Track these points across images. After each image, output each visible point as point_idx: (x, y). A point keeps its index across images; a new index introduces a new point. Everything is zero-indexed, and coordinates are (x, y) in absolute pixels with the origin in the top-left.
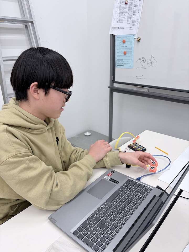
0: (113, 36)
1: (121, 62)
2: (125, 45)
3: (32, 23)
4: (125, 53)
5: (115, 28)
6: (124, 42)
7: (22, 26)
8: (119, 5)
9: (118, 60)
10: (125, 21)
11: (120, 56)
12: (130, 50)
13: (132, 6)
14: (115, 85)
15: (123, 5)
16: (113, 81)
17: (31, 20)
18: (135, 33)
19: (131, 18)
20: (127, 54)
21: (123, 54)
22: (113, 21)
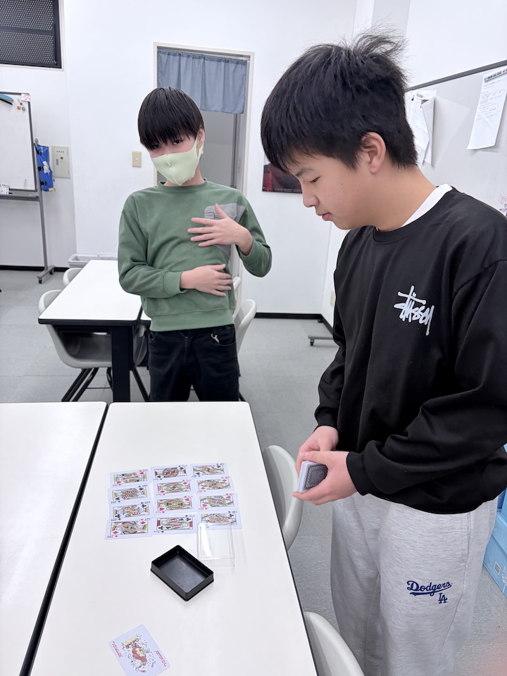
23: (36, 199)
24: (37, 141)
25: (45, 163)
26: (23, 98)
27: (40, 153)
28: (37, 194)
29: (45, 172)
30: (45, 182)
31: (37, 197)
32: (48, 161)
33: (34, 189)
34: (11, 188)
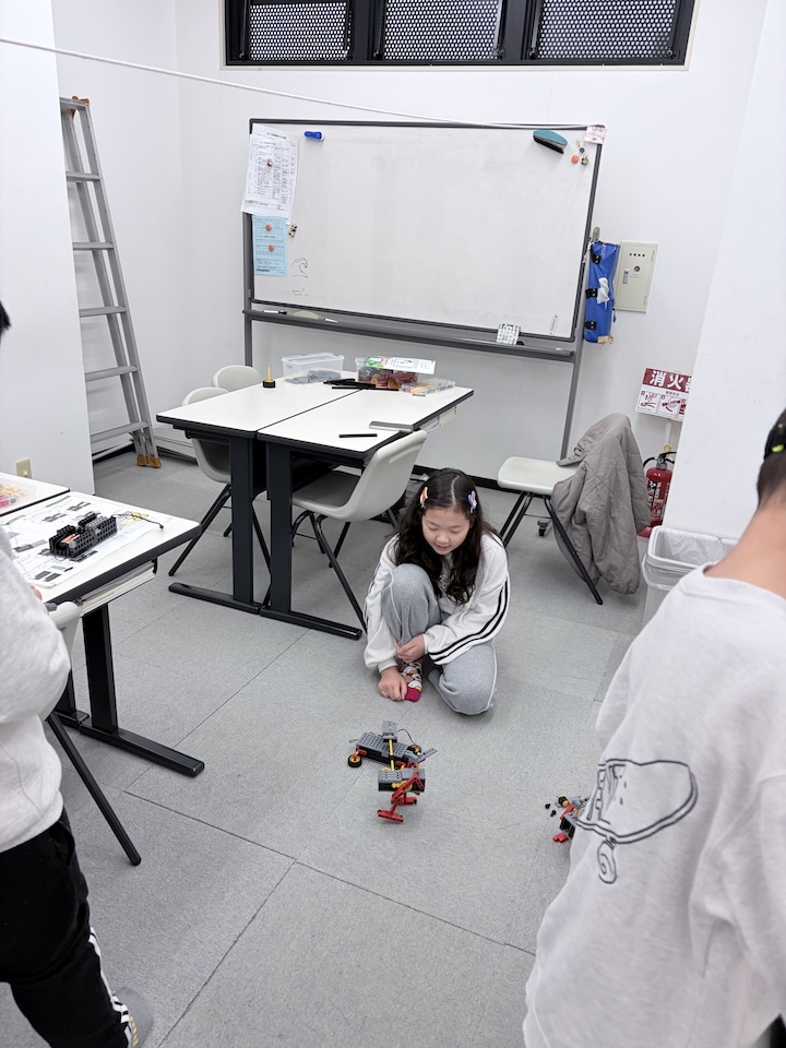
0: (248, 218)
1: (264, 265)
2: (270, 234)
3: (97, 182)
4: (271, 249)
5: (251, 202)
6: (269, 228)
8: (257, 165)
9: (259, 260)
10: (269, 193)
11: (261, 253)
12: (281, 244)
13: (280, 171)
14: (255, 307)
15: (264, 166)
16: (250, 299)
17: (96, 177)
18: (287, 215)
19: (279, 190)
20: (275, 251)
21: (267, 250)
22: (247, 191)
23: (569, 357)
24: (597, 232)
25: (603, 281)
26: (588, 136)
27: (600, 258)
28: (572, 347)
29: (600, 300)
30: (594, 321)
31: (572, 353)
32: (610, 276)
33: (569, 336)
34: (522, 331)
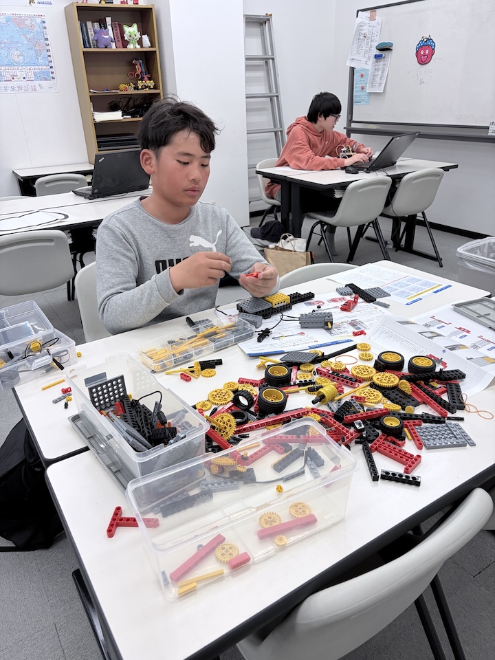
0: (352, 69)
1: (358, 99)
2: (363, 79)
3: (273, 59)
4: (362, 88)
5: (354, 60)
6: (362, 76)
7: (262, 63)
8: (358, 37)
9: (356, 96)
11: (357, 92)
13: (370, 40)
14: (354, 126)
15: (362, 37)
17: (273, 57)
20: (364, 90)
21: (360, 89)
